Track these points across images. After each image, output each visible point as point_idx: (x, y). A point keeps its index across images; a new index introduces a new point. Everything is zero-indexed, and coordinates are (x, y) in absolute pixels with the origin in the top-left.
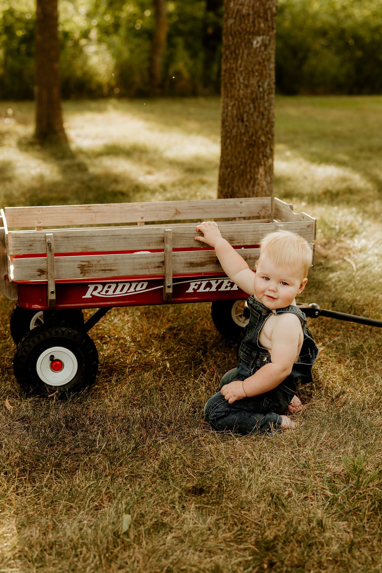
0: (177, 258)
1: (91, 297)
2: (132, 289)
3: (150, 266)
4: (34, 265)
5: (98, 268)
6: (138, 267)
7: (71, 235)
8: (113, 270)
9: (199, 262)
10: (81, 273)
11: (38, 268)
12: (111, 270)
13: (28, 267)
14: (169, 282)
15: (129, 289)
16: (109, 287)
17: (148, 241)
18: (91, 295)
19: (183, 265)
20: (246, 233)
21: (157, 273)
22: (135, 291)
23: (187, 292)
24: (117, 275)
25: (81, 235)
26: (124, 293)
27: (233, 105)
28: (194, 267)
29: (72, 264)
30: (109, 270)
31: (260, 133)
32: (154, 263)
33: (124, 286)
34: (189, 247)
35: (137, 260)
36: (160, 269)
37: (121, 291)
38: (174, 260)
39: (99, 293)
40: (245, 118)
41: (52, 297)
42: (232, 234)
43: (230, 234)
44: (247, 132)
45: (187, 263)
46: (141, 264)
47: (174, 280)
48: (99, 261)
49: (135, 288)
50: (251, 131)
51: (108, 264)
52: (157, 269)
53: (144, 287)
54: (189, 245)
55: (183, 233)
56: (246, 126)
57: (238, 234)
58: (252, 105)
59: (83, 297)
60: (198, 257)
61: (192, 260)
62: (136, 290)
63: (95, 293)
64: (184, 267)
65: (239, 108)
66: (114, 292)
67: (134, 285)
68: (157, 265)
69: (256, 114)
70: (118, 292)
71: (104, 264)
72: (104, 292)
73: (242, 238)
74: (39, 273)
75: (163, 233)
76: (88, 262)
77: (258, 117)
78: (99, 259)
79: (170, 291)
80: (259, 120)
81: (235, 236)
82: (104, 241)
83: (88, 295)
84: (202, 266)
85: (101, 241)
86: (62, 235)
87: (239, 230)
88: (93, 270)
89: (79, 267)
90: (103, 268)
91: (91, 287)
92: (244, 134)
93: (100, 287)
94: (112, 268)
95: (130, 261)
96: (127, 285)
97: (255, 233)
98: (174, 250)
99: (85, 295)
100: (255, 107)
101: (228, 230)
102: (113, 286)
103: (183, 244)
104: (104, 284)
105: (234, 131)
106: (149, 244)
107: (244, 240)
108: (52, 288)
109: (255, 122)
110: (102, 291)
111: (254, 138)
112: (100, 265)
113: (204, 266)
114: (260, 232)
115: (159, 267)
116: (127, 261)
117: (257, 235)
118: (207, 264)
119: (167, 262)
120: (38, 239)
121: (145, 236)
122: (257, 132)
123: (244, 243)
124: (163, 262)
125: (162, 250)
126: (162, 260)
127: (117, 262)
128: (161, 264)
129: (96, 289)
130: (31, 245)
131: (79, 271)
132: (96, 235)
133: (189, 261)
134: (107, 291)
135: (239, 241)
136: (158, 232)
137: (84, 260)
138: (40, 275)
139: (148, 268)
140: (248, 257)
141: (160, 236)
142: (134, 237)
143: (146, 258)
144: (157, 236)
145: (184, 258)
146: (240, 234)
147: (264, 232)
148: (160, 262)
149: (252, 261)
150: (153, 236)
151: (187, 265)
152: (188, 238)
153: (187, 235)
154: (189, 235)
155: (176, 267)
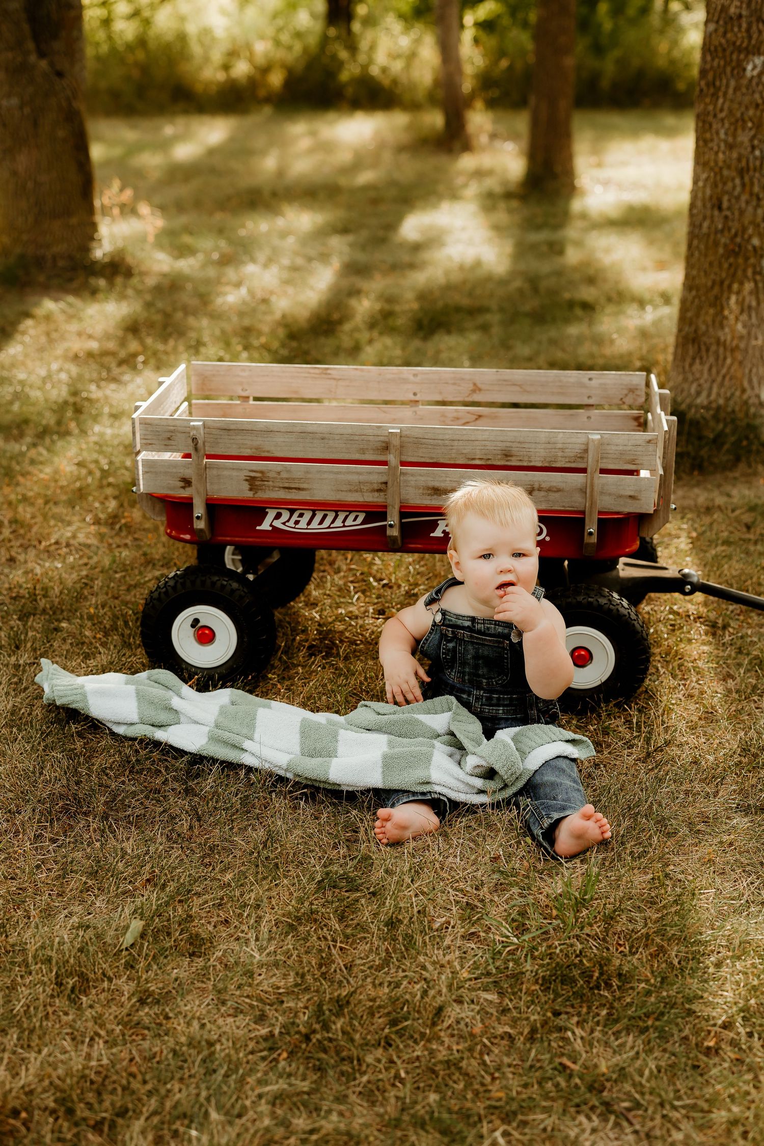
0: (411, 478)
1: (270, 528)
2: (338, 523)
3: (365, 488)
4: (174, 470)
5: (277, 484)
6: (345, 488)
7: (232, 427)
8: (303, 489)
10: (251, 490)
11: (181, 475)
12: (299, 489)
13: (166, 473)
14: (393, 519)
15: (333, 522)
16: (301, 515)
17: (362, 446)
18: (271, 525)
19: (421, 491)
20: (533, 446)
21: (375, 500)
22: (344, 526)
23: (432, 535)
24: (308, 498)
25: (249, 427)
26: (324, 528)
27: (707, 180)
28: (440, 495)
29: (235, 473)
30: (295, 488)
31: (750, 231)
32: (372, 483)
33: (325, 516)
34: (431, 461)
35: (343, 476)
36: (382, 494)
37: (321, 523)
38: (403, 481)
39: (284, 524)
40: (725, 204)
41: (200, 525)
42: (508, 444)
43: (505, 444)
44: (726, 228)
45: (428, 488)
46: (349, 483)
47: (403, 515)
48: (279, 473)
49: (344, 521)
50: (735, 226)
51: (294, 479)
52: (376, 494)
53: (360, 520)
54: (432, 458)
55: (421, 436)
56: (726, 217)
57: (519, 445)
58: (738, 181)
59: (258, 528)
60: (448, 479)
61: (437, 484)
62: (346, 524)
63: (278, 524)
64: (423, 494)
65: (715, 185)
66: (309, 523)
67: (342, 516)
68: (376, 487)
69: (744, 198)
70: (315, 524)
71: (287, 479)
72: (291, 523)
73: (525, 453)
74: (182, 484)
75: (387, 435)
76: (262, 472)
77: (747, 203)
78: (279, 469)
79: (394, 532)
80: (750, 209)
81: (513, 449)
82: (287, 440)
83: (265, 526)
85: (282, 440)
86: (218, 425)
87: (522, 439)
88: (269, 487)
89: (246, 480)
90: (287, 485)
91: (271, 514)
92: (722, 231)
93: (286, 515)
94: (302, 486)
95: (332, 476)
96: (331, 516)
97: (549, 446)
98: (403, 464)
99: (260, 525)
100: (743, 185)
101: (502, 438)
102: (308, 515)
103: (421, 454)
104: (292, 512)
105: (706, 224)
106: (363, 450)
107: (529, 457)
108: (199, 510)
109: (742, 212)
110: (288, 521)
111: (738, 240)
112: (282, 479)
114: (560, 446)
115: (379, 490)
116: (326, 476)
117: (553, 450)
119: (390, 484)
120: (180, 429)
121: (357, 438)
122: (744, 229)
123: (531, 461)
124: (386, 483)
125: (385, 463)
126: (384, 479)
127: (309, 476)
128: (383, 487)
129: (278, 516)
130: (169, 439)
131: (246, 486)
132: (275, 429)
133: (431, 484)
134: (297, 522)
135: (521, 458)
136: (379, 433)
137: (254, 468)
138: (183, 488)
139: (361, 491)
140: (536, 486)
141: (382, 438)
142: (337, 437)
143: (359, 473)
144: (377, 439)
145: (423, 479)
146: (523, 446)
147: (567, 445)
148: (382, 483)
149: (543, 493)
150: (371, 438)
151: (428, 492)
152: (430, 447)
153: (428, 440)
154: (431, 441)
155: (407, 494)
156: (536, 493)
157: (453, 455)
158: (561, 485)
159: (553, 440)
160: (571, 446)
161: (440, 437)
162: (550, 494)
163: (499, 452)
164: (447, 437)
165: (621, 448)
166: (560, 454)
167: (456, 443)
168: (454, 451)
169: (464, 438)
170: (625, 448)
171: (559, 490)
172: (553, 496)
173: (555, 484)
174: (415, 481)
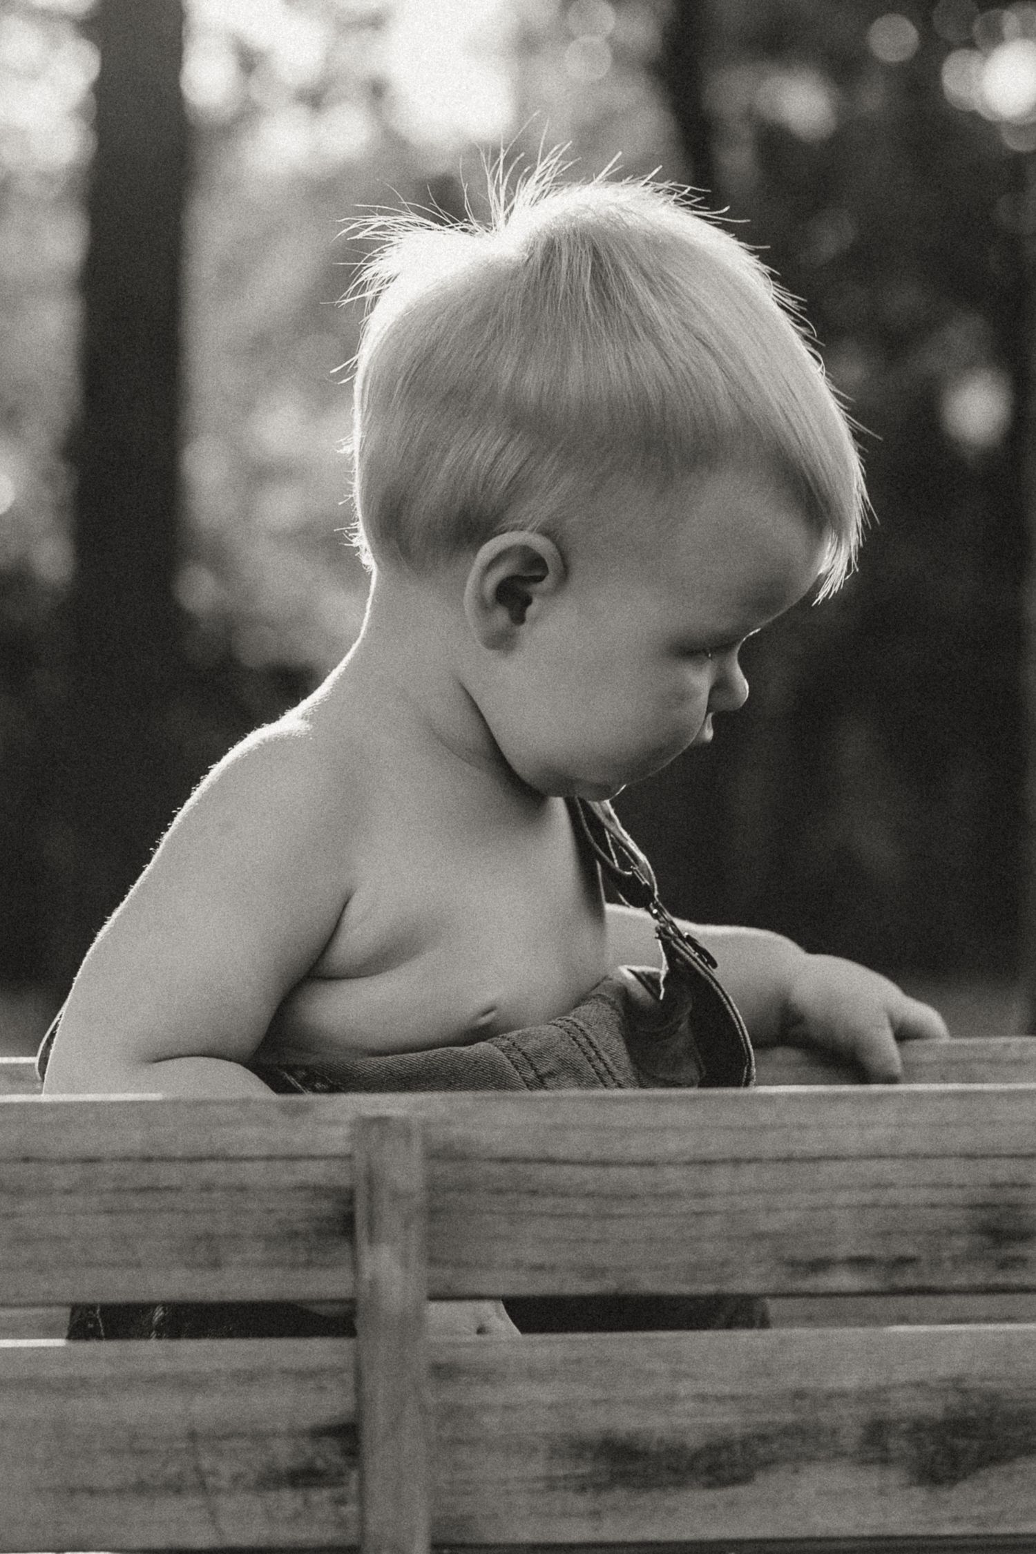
0: (481, 1394)
3: (226, 1469)
6: (107, 1471)
9: (694, 1441)
17: (201, 1224)
19: (538, 1467)
28: (646, 1483)
32: (259, 1437)
34: (590, 1288)
35: (98, 1405)
36: (320, 1496)
38: (451, 1412)
42: (1004, 1171)
45: (578, 1447)
46: (133, 1442)
52: (289, 1500)
54: (593, 1272)
55: (526, 1147)
60: (684, 1388)
61: (625, 1421)
64: (552, 1484)
68: (284, 1454)
75: (341, 1147)
81: (1030, 1197)
101: (963, 1139)
103: (532, 1255)
106: (207, 1250)
113: (747, 1479)
115: (303, 1477)
118: (768, 1464)
121: (172, 1175)
124: (344, 1432)
128: (329, 1454)
133: (594, 1422)
136: (298, 1139)
139: (202, 1487)
141: (314, 1172)
142: (62, 1177)
143: (188, 1383)
144: (287, 1176)
145: (544, 1394)
148: (319, 1433)
150: (253, 1173)
151: (577, 1467)
152: (581, 1206)
153: (567, 1170)
154: (588, 1173)
155: (467, 1482)
157: (710, 1249)
161: (637, 1147)
163: (957, 1218)
164: (673, 1145)
167: (721, 1178)
168: (713, 1225)
169: (770, 1145)
174: (506, 1407)
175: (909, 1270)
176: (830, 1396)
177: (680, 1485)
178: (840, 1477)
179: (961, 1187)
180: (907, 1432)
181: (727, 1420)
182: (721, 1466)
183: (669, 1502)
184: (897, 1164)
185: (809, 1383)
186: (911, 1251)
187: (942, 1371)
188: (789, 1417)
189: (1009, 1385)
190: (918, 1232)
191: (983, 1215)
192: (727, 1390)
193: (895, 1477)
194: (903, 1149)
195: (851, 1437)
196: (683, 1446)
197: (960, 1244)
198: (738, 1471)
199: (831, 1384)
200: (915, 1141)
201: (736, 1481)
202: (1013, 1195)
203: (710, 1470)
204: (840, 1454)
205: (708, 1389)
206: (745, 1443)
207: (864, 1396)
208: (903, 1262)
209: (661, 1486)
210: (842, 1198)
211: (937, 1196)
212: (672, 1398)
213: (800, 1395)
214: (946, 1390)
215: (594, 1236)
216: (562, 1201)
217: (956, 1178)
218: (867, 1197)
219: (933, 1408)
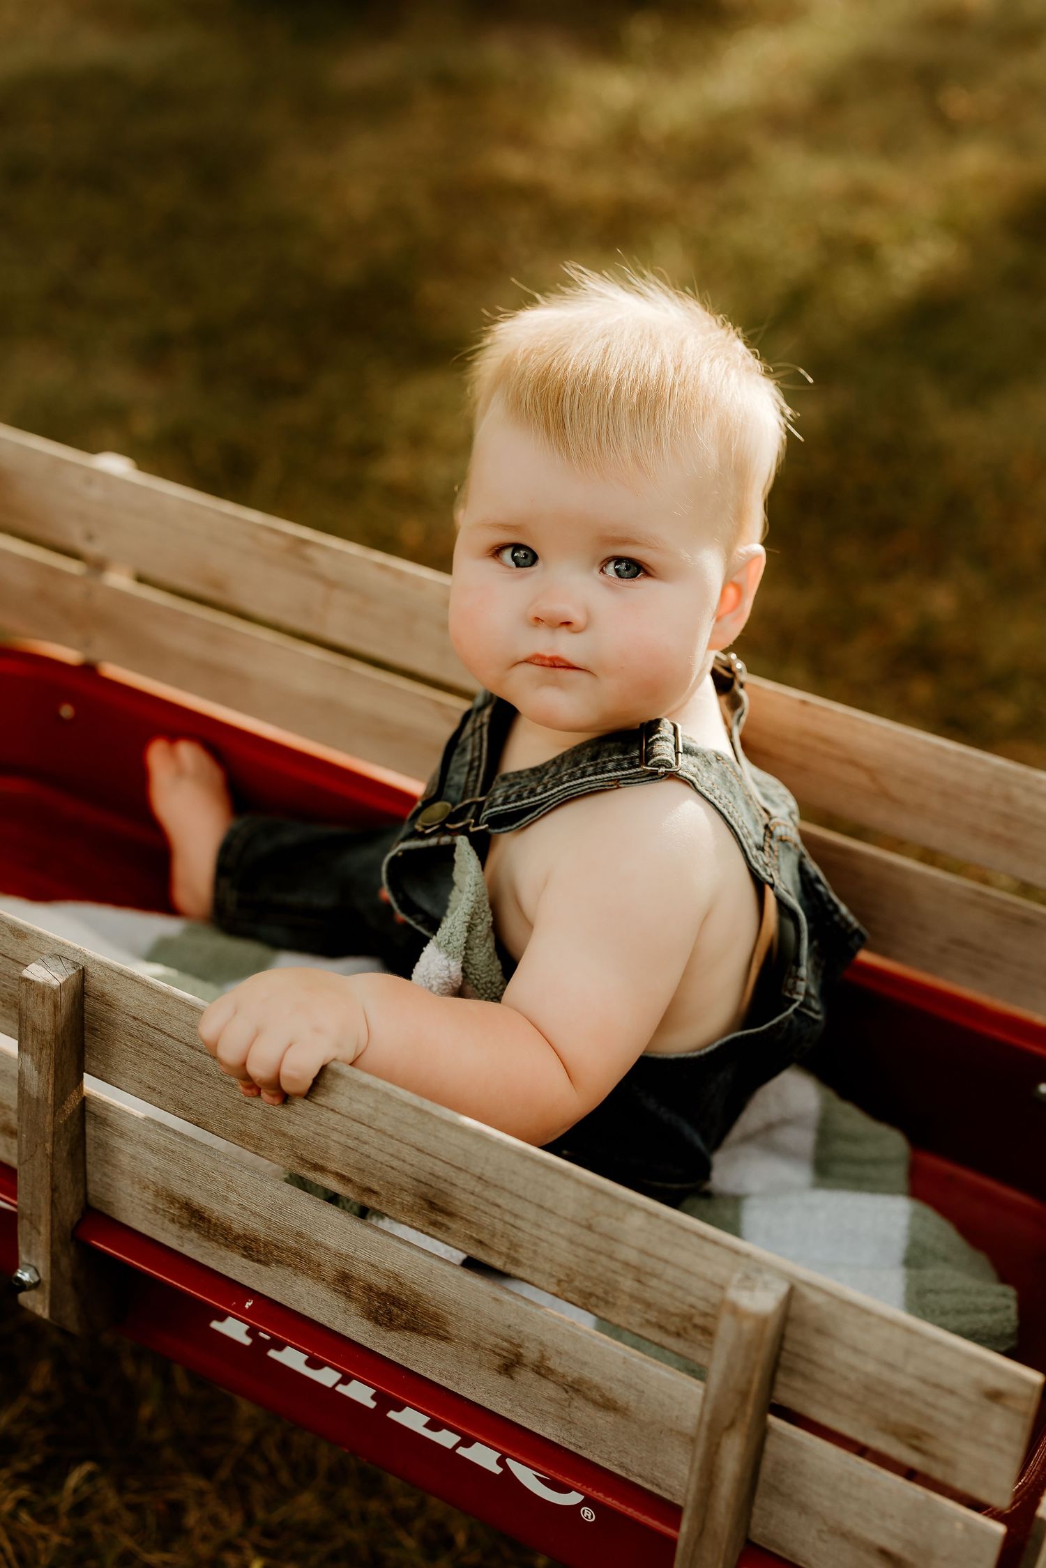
9: (237, 1228)
19: (149, 1197)
28: (208, 1237)
42: (440, 1169)
43: (428, 1163)
45: (172, 1199)
55: (148, 1018)
60: (233, 1196)
61: (200, 1199)
64: (156, 1210)
73: (499, 1226)
81: (456, 1193)
84: (249, 1257)
87: (489, 1173)
97: (590, 1239)
101: (416, 1137)
107: (514, 1246)
113: (266, 1264)
114: (632, 1256)
117: (603, 1260)
133: (183, 1190)
135: (484, 1237)
140: (531, 1353)
145: (153, 1160)
146: (491, 1194)
147: (659, 1267)
149: (550, 1389)
151: (171, 1208)
152: (178, 1066)
153: (171, 1041)
154: (182, 1048)
155: (110, 1185)
156: (526, 1376)
158: (620, 1394)
159: (605, 1223)
160: (670, 1273)
162: (578, 1402)
165: (871, 1367)
166: (627, 1284)
170: (887, 1375)
171: (608, 1405)
172: (584, 1413)
173: (597, 1379)
174: (133, 1157)
175: (374, 1198)
176: (319, 1244)
177: (227, 1246)
178: (322, 1292)
179: (412, 1165)
180: (363, 1287)
181: (257, 1227)
182: (252, 1249)
183: (221, 1253)
184: (372, 1132)
185: (304, 1230)
186: (376, 1187)
187: (388, 1265)
188: (292, 1243)
189: (430, 1295)
190: (381, 1178)
191: (424, 1189)
192: (257, 1210)
193: (353, 1307)
194: (377, 1124)
195: (329, 1272)
196: (231, 1229)
197: (408, 1199)
198: (263, 1258)
199: (319, 1237)
200: (383, 1123)
201: (259, 1261)
202: (443, 1186)
203: (245, 1248)
204: (320, 1278)
205: (246, 1204)
206: (266, 1244)
207: (338, 1255)
208: (370, 1191)
209: (216, 1241)
210: (335, 1136)
211: (395, 1163)
212: (226, 1199)
213: (299, 1234)
214: (389, 1277)
215: (185, 1086)
216: (167, 1057)
217: (408, 1159)
218: (351, 1143)
219: (382, 1284)
